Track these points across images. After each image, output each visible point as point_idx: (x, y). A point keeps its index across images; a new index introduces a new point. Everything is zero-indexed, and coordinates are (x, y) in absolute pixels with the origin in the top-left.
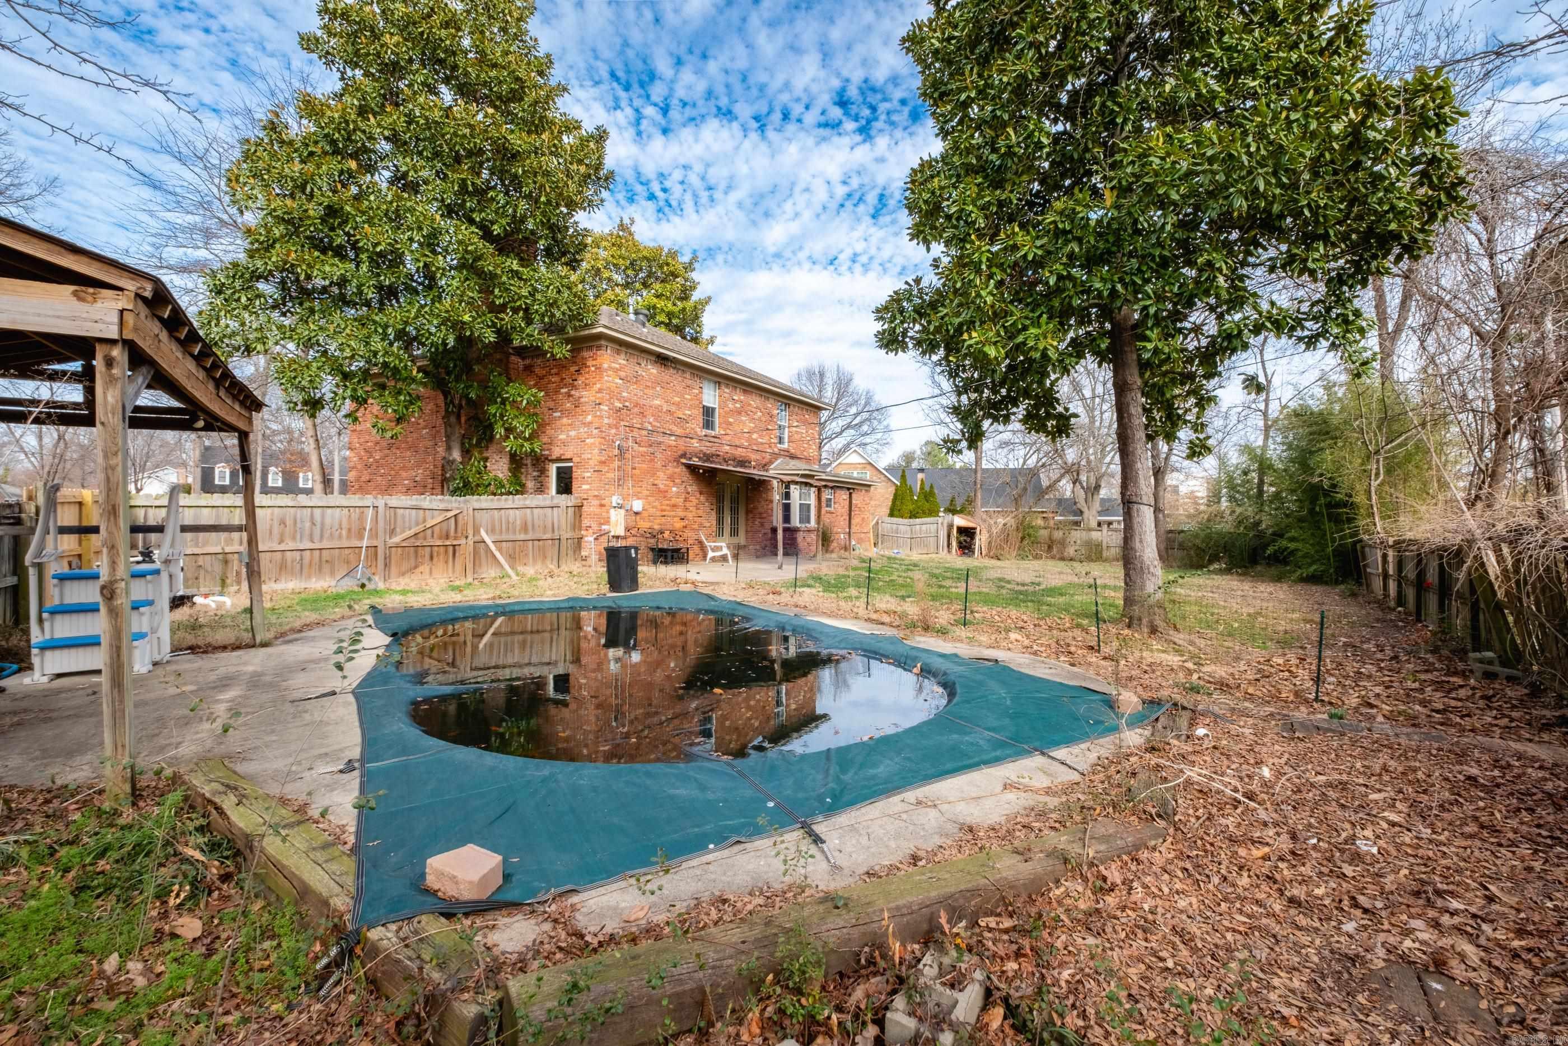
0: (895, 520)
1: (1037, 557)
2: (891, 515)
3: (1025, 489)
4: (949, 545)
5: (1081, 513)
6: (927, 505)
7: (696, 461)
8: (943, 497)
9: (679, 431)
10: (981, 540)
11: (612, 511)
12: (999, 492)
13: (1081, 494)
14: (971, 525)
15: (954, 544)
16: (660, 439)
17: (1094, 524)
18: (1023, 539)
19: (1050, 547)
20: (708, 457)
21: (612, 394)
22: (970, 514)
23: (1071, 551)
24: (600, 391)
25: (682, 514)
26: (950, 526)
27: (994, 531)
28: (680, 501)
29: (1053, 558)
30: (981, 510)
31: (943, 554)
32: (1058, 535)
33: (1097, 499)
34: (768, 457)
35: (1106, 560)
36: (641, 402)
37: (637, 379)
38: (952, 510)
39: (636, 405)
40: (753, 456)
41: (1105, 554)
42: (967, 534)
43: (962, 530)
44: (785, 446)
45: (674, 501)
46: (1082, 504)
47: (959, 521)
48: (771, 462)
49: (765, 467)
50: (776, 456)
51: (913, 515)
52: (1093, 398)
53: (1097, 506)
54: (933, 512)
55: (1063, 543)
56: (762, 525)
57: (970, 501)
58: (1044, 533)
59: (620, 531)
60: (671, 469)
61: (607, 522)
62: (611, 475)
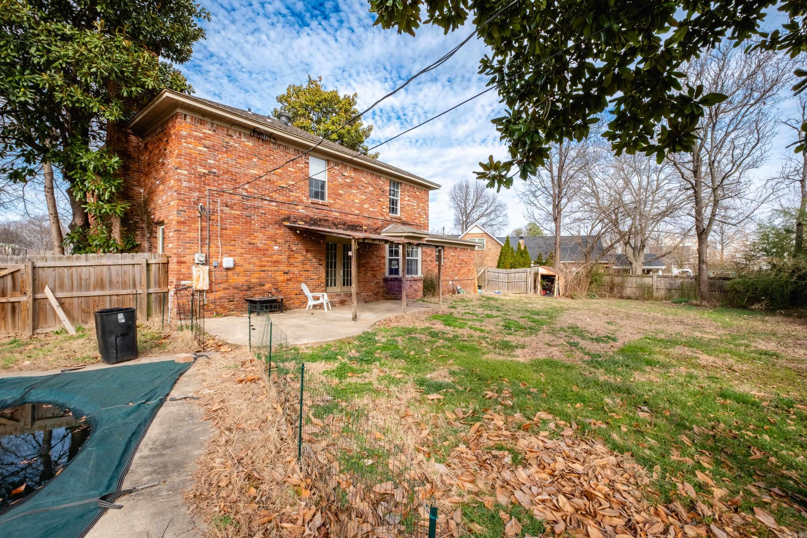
0: (501, 270)
1: (602, 296)
2: (498, 267)
3: (593, 248)
4: (535, 287)
5: (631, 263)
6: (522, 260)
7: (301, 224)
8: (533, 254)
9: (281, 198)
10: (559, 284)
11: (194, 268)
12: (573, 250)
13: (630, 250)
14: (551, 273)
15: (539, 287)
16: (257, 203)
17: (639, 272)
18: (591, 283)
19: (612, 289)
20: (315, 222)
21: (192, 160)
22: (552, 265)
23: (628, 291)
24: (179, 156)
25: (286, 269)
26: (536, 274)
27: (570, 278)
28: (284, 258)
29: (614, 296)
30: (560, 263)
31: (531, 293)
32: (617, 280)
33: (642, 255)
34: (380, 222)
35: (657, 299)
36: (234, 170)
37: (228, 149)
38: (539, 263)
39: (227, 172)
40: (365, 222)
41: (655, 294)
42: (549, 279)
43: (544, 277)
44: (399, 215)
45: (275, 258)
46: (631, 258)
47: (543, 271)
48: (383, 227)
49: (377, 231)
50: (387, 222)
51: (512, 266)
52: (640, 189)
53: (642, 259)
54: (526, 264)
55: (622, 286)
56: (374, 276)
57: (552, 257)
58: (607, 279)
59: (204, 285)
60: (271, 231)
61: (189, 277)
62: (193, 234)
